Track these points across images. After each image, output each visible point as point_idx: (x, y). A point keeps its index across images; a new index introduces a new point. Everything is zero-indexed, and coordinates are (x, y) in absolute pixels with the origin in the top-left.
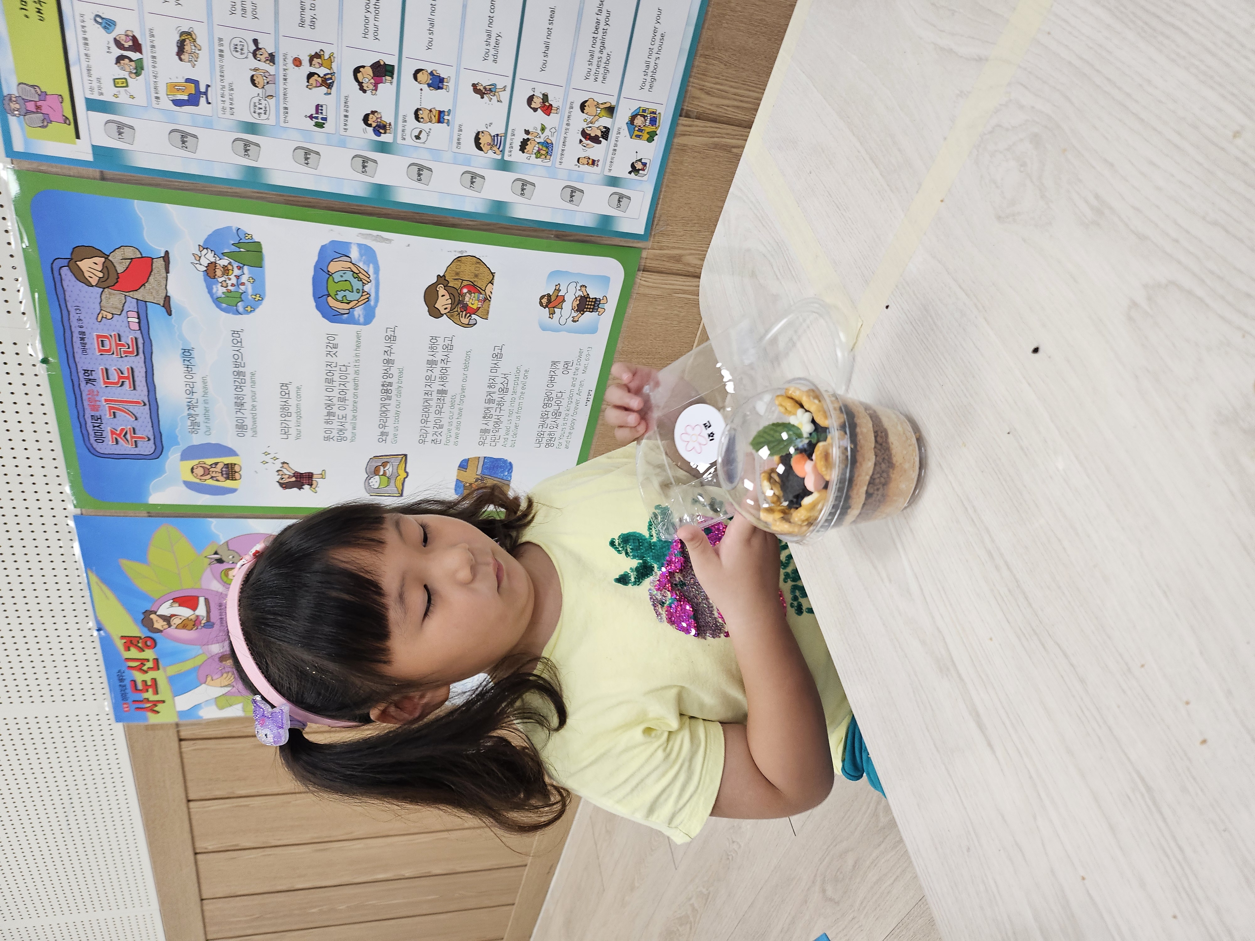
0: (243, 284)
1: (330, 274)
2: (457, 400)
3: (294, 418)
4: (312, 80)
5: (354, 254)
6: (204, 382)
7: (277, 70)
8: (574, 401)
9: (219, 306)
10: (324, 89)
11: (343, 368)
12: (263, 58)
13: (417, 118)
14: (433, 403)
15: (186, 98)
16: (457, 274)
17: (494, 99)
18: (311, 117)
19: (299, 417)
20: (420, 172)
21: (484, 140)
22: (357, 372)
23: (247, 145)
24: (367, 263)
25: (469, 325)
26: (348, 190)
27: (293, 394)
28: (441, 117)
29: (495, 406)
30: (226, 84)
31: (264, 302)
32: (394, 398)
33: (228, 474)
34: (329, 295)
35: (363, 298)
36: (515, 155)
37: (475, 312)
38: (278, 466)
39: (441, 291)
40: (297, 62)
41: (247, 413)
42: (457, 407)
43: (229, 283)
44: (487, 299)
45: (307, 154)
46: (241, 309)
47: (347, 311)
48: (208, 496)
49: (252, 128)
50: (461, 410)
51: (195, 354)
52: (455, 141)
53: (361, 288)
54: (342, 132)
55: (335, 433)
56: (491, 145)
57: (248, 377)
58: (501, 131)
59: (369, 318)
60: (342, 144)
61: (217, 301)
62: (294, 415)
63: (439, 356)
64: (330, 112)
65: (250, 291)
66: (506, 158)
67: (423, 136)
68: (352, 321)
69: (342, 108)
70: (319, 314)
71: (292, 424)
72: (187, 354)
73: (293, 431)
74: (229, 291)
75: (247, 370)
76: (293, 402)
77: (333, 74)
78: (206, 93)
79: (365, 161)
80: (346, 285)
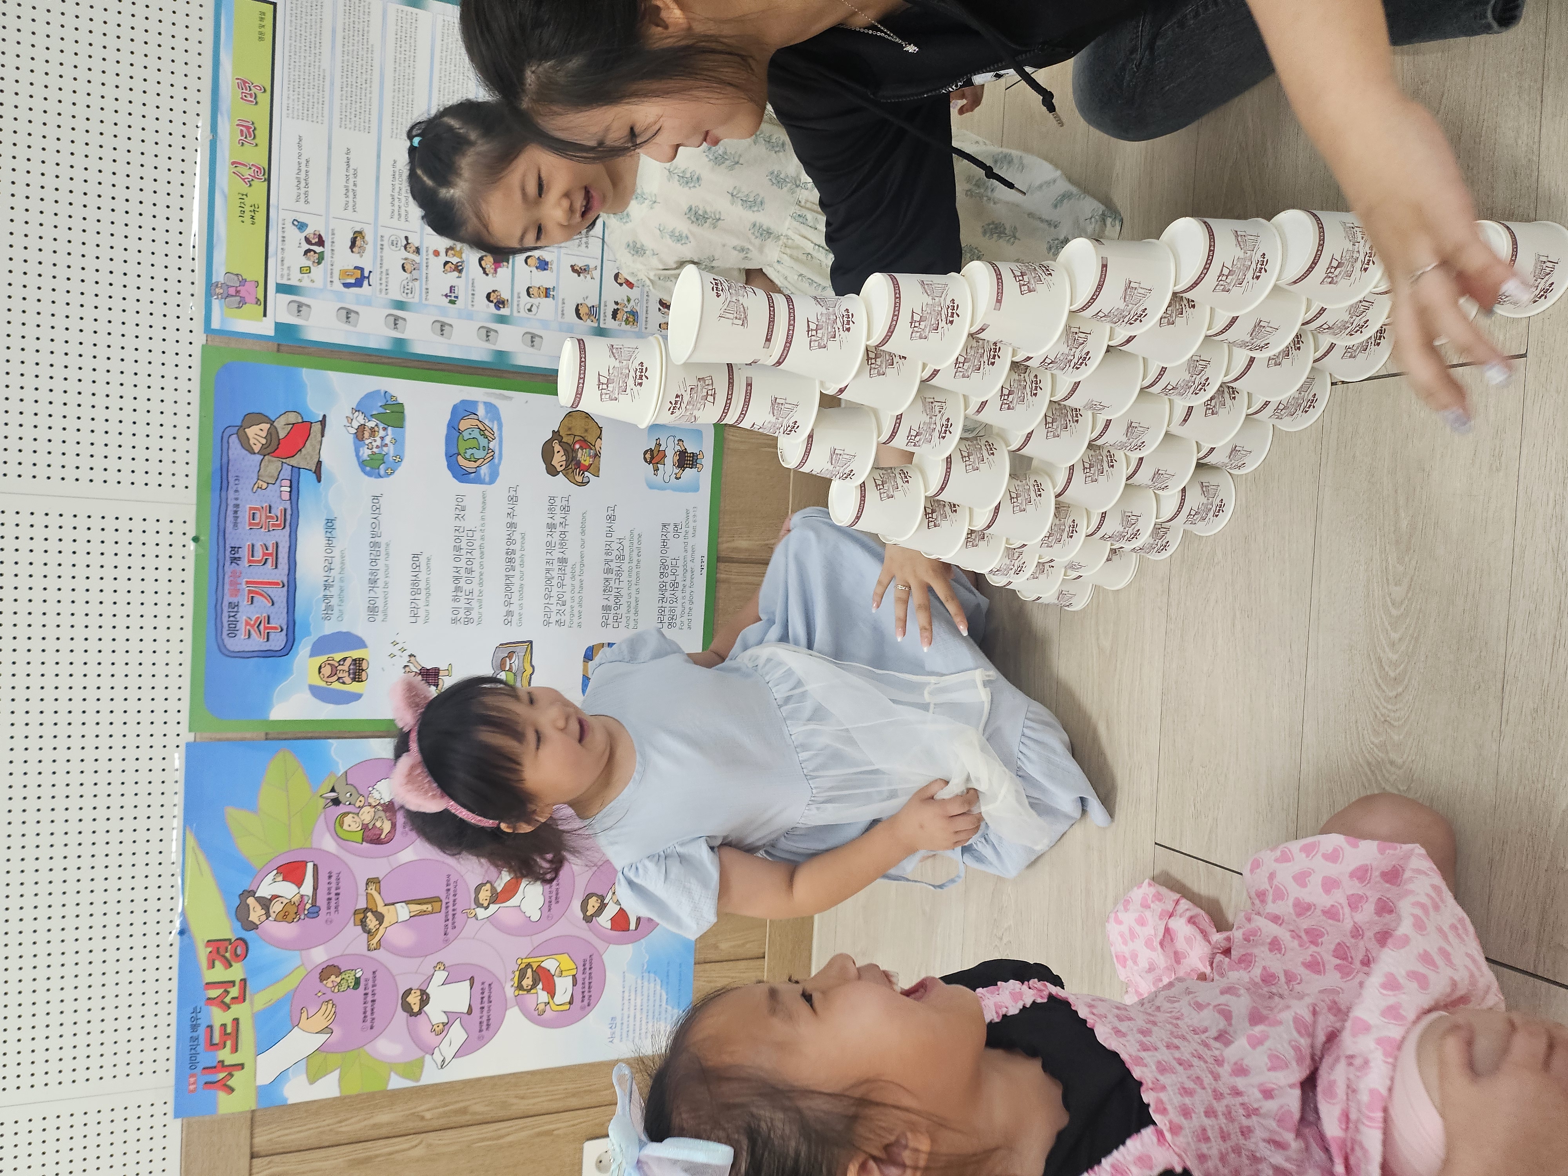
0: (386, 445)
1: (460, 432)
2: (578, 570)
3: (422, 596)
4: (447, 266)
5: (481, 412)
6: (343, 557)
7: (421, 259)
8: (689, 569)
9: (363, 471)
10: (456, 274)
11: (470, 534)
12: (411, 250)
13: (529, 294)
14: (555, 574)
15: (353, 281)
16: (570, 429)
17: (589, 277)
18: (446, 296)
19: (428, 594)
20: (533, 339)
21: (583, 311)
22: (482, 539)
23: (396, 319)
24: (492, 421)
25: (583, 484)
26: (476, 356)
27: (423, 567)
28: (547, 293)
29: (613, 576)
30: (384, 269)
31: (403, 463)
32: (518, 568)
33: (354, 673)
34: (459, 454)
35: (489, 455)
36: (609, 323)
37: (587, 468)
38: (405, 660)
39: (557, 447)
40: (436, 253)
41: (379, 592)
42: (578, 578)
43: (375, 444)
44: (597, 455)
45: (443, 325)
46: (382, 472)
47: (474, 470)
48: (331, 706)
49: (400, 305)
50: (581, 581)
51: (337, 524)
52: (560, 313)
53: (486, 445)
54: (470, 307)
55: (462, 615)
56: (589, 315)
57: (383, 549)
58: (596, 303)
59: (494, 477)
60: (470, 317)
61: (362, 464)
62: (424, 592)
63: (558, 520)
64: (461, 292)
65: (392, 453)
66: (602, 326)
67: (534, 309)
68: (479, 481)
69: (470, 288)
70: (449, 474)
71: (421, 604)
72: (330, 524)
73: (422, 613)
74: (374, 454)
75: (382, 540)
76: (422, 576)
77: (463, 262)
78: (368, 278)
79: (488, 331)
80: (473, 443)
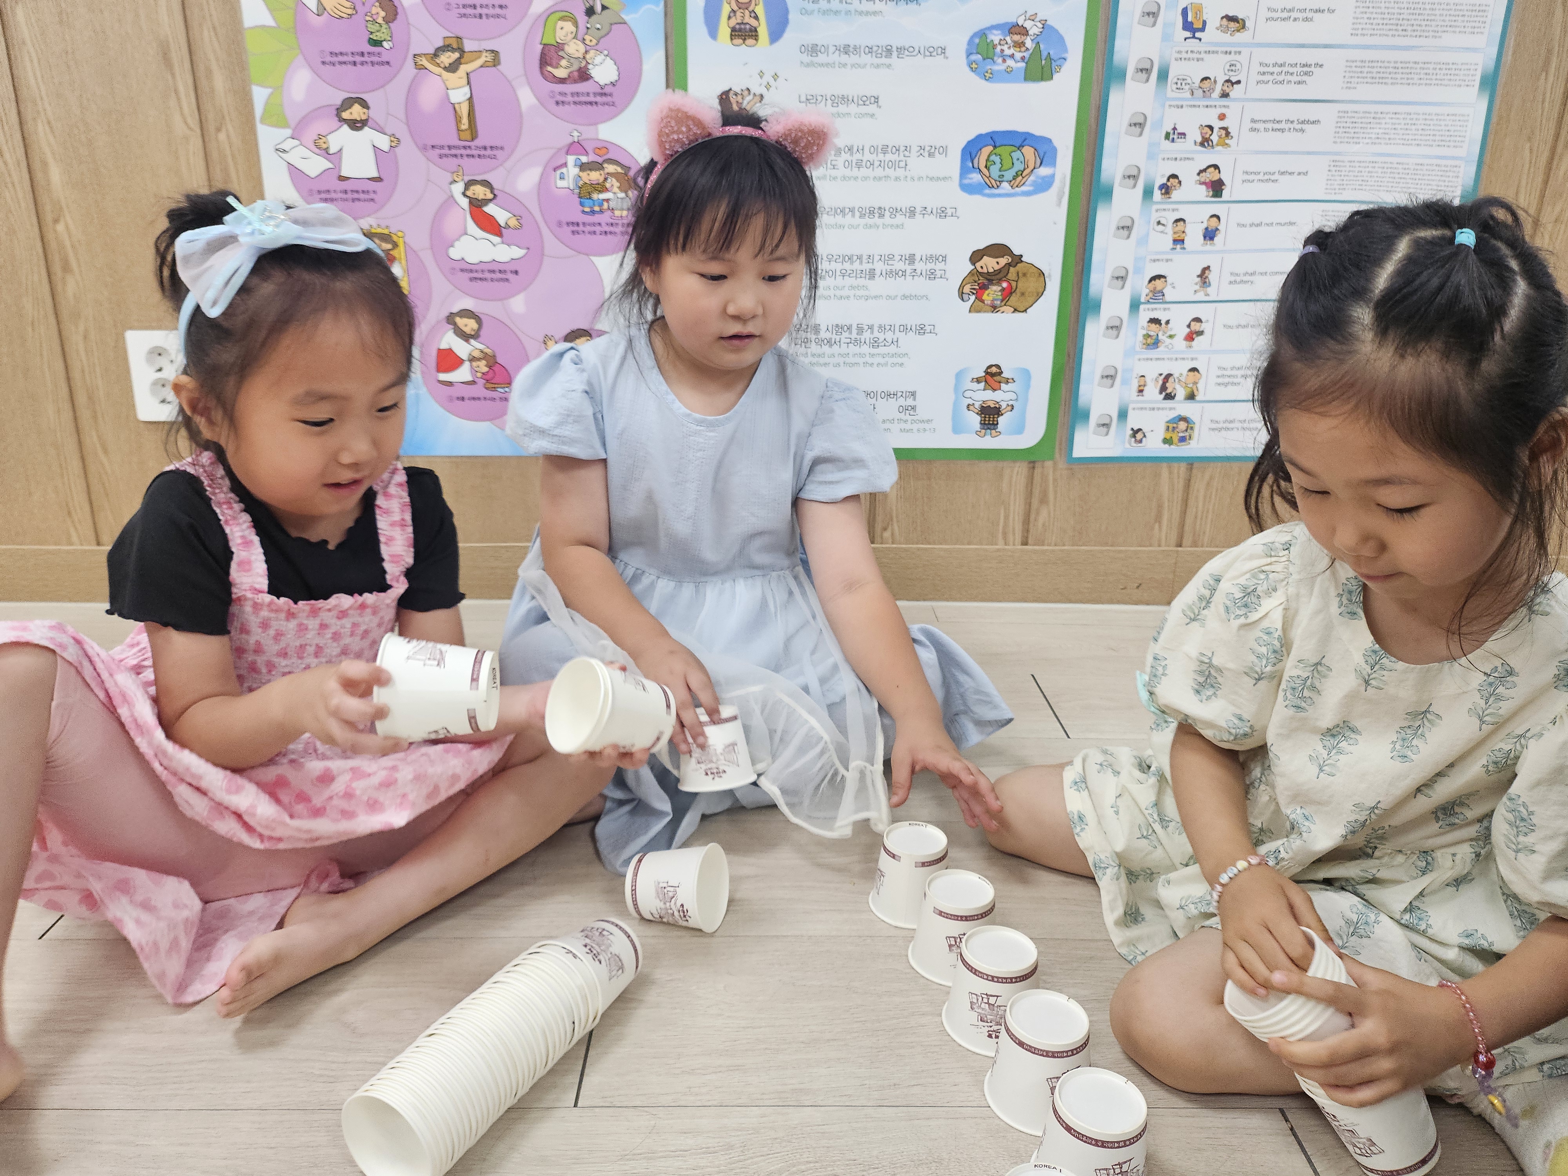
0: (1004, 61)
1: (1020, 148)
2: (861, 293)
4: (1207, 129)
6: (874, 13)
9: (975, 35)
10: (1199, 139)
11: (902, 164)
12: (1225, 88)
13: (1177, 221)
14: (856, 266)
15: (1190, 19)
16: (1024, 275)
17: (1197, 287)
18: (1175, 129)
20: (1126, 228)
21: (1158, 283)
22: (897, 179)
23: (1147, 71)
24: (1034, 184)
25: (961, 295)
27: (863, 109)
28: (1179, 241)
29: (854, 335)
31: (984, 82)
32: (863, 221)
33: (740, 30)
34: (995, 147)
35: (993, 182)
36: (1145, 314)
37: (979, 298)
38: (757, 89)
39: (1003, 261)
40: (1222, 117)
41: (835, 57)
42: (851, 293)
43: (1005, 48)
44: (994, 309)
45: (1141, 125)
46: (973, 57)
47: (976, 165)
49: (1163, 75)
50: (848, 297)
52: (1156, 257)
53: (1005, 179)
54: (1161, 156)
56: (1154, 291)
59: (969, 189)
60: (1151, 156)
61: (983, 34)
62: (835, 110)
63: (919, 266)
65: (995, 68)
67: (1160, 228)
68: (964, 172)
69: (1183, 155)
70: (971, 136)
71: (822, 107)
74: (995, 47)
75: (894, 60)
76: (853, 108)
77: (1212, 147)
78: (1193, 37)
79: (1135, 177)
80: (1007, 163)
